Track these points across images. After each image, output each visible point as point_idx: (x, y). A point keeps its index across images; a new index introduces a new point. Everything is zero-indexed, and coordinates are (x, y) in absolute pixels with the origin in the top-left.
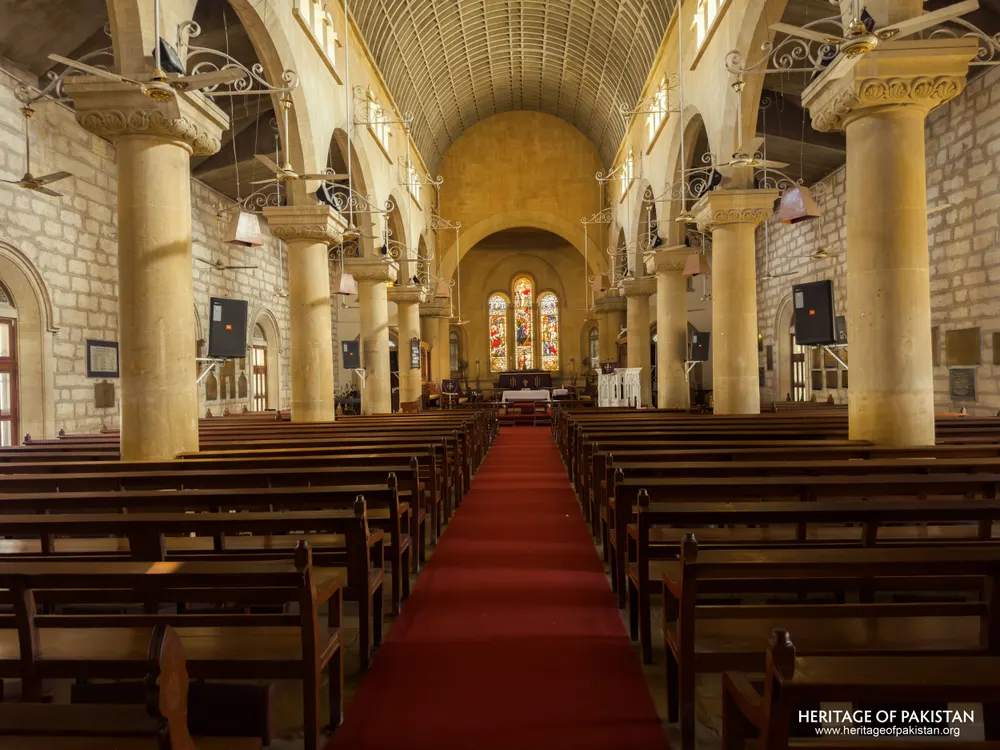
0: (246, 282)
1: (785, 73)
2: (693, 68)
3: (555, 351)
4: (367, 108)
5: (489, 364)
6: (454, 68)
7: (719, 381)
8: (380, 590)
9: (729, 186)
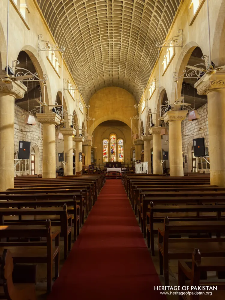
0: (29, 135)
1: (190, 78)
2: (163, 76)
3: (122, 156)
4: (68, 85)
5: (103, 160)
6: (93, 74)
7: (171, 166)
8: (70, 233)
9: (174, 109)
